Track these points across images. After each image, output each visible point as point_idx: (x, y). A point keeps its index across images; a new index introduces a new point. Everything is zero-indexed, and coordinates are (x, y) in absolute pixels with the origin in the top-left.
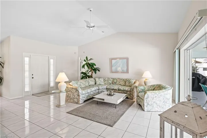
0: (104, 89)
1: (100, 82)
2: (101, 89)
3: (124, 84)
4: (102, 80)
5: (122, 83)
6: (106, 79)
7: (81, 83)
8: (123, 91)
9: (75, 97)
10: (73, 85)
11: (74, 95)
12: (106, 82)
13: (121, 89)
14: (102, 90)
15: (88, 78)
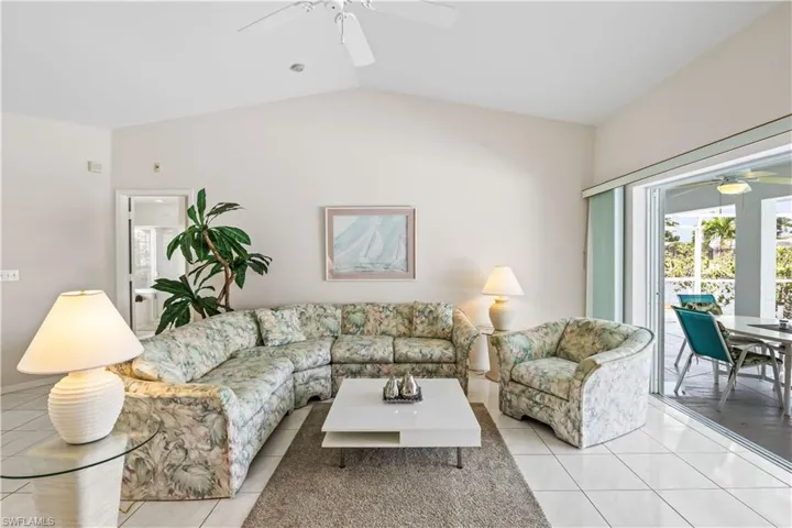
0: (320, 366)
1: (284, 329)
2: (309, 368)
3: (402, 329)
4: (291, 316)
5: (394, 324)
6: (311, 311)
7: (195, 354)
8: (417, 363)
9: (193, 455)
10: (166, 377)
11: (181, 447)
12: (312, 327)
13: (411, 354)
14: (310, 372)
15: (211, 315)
